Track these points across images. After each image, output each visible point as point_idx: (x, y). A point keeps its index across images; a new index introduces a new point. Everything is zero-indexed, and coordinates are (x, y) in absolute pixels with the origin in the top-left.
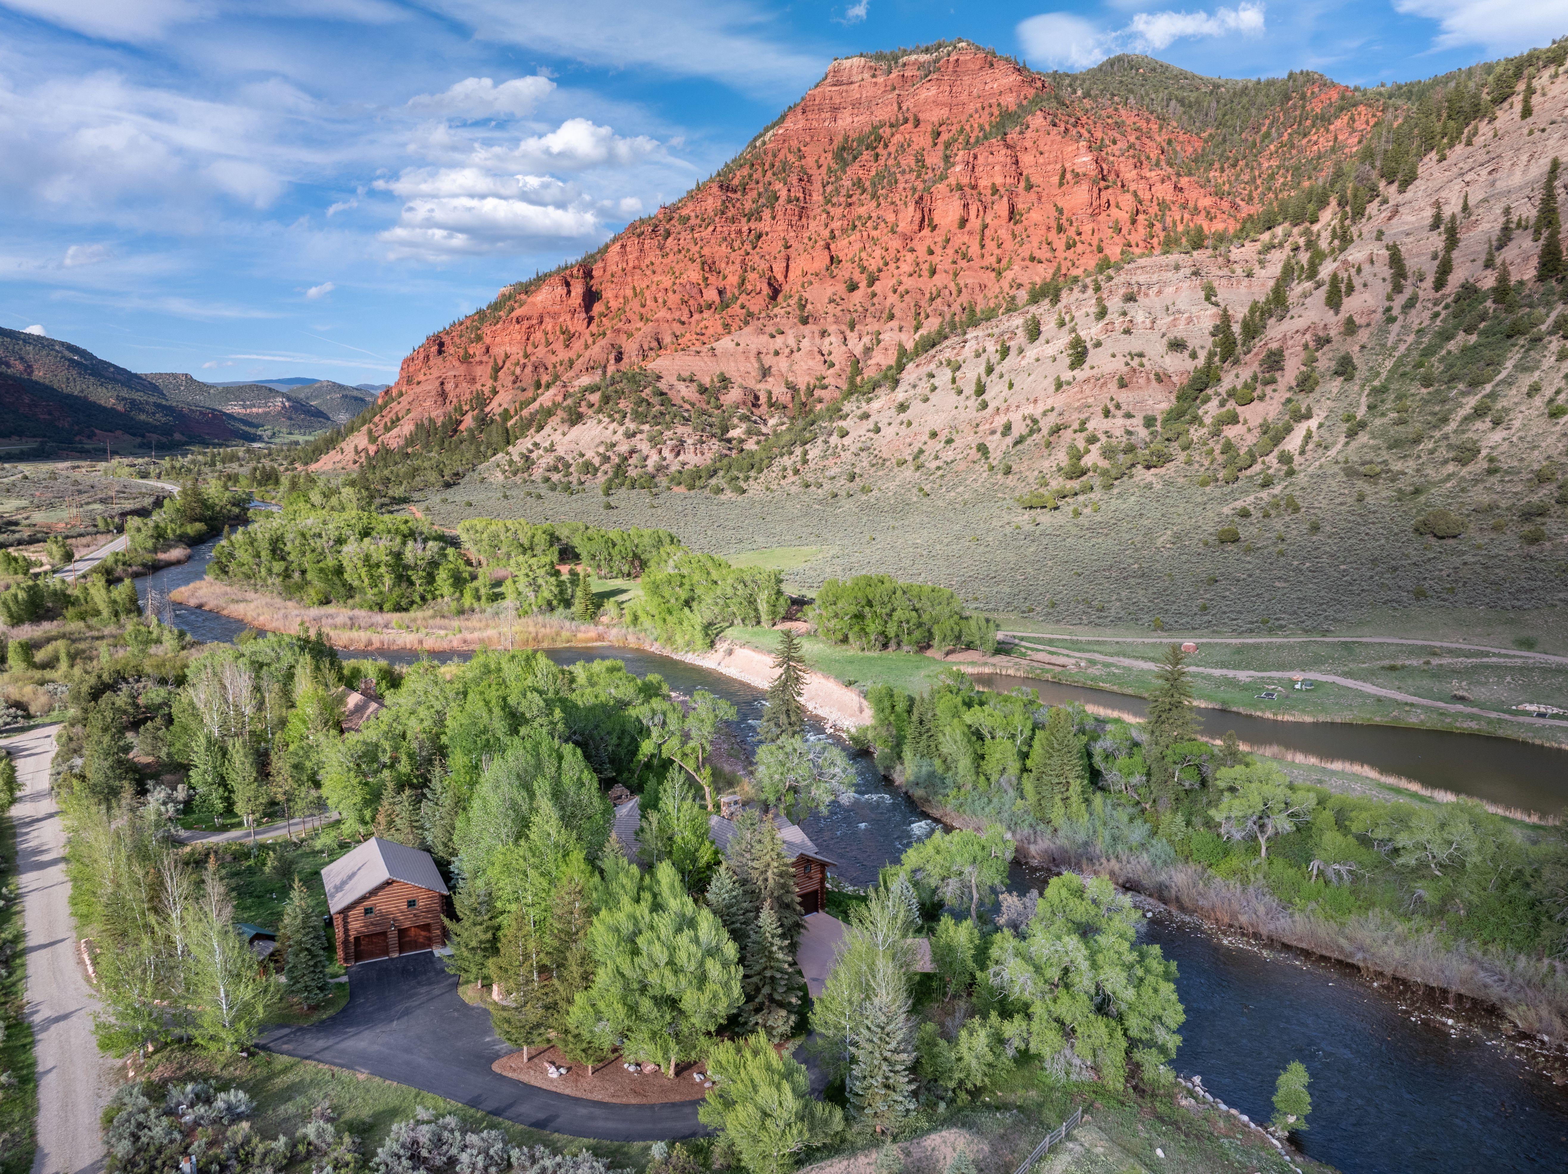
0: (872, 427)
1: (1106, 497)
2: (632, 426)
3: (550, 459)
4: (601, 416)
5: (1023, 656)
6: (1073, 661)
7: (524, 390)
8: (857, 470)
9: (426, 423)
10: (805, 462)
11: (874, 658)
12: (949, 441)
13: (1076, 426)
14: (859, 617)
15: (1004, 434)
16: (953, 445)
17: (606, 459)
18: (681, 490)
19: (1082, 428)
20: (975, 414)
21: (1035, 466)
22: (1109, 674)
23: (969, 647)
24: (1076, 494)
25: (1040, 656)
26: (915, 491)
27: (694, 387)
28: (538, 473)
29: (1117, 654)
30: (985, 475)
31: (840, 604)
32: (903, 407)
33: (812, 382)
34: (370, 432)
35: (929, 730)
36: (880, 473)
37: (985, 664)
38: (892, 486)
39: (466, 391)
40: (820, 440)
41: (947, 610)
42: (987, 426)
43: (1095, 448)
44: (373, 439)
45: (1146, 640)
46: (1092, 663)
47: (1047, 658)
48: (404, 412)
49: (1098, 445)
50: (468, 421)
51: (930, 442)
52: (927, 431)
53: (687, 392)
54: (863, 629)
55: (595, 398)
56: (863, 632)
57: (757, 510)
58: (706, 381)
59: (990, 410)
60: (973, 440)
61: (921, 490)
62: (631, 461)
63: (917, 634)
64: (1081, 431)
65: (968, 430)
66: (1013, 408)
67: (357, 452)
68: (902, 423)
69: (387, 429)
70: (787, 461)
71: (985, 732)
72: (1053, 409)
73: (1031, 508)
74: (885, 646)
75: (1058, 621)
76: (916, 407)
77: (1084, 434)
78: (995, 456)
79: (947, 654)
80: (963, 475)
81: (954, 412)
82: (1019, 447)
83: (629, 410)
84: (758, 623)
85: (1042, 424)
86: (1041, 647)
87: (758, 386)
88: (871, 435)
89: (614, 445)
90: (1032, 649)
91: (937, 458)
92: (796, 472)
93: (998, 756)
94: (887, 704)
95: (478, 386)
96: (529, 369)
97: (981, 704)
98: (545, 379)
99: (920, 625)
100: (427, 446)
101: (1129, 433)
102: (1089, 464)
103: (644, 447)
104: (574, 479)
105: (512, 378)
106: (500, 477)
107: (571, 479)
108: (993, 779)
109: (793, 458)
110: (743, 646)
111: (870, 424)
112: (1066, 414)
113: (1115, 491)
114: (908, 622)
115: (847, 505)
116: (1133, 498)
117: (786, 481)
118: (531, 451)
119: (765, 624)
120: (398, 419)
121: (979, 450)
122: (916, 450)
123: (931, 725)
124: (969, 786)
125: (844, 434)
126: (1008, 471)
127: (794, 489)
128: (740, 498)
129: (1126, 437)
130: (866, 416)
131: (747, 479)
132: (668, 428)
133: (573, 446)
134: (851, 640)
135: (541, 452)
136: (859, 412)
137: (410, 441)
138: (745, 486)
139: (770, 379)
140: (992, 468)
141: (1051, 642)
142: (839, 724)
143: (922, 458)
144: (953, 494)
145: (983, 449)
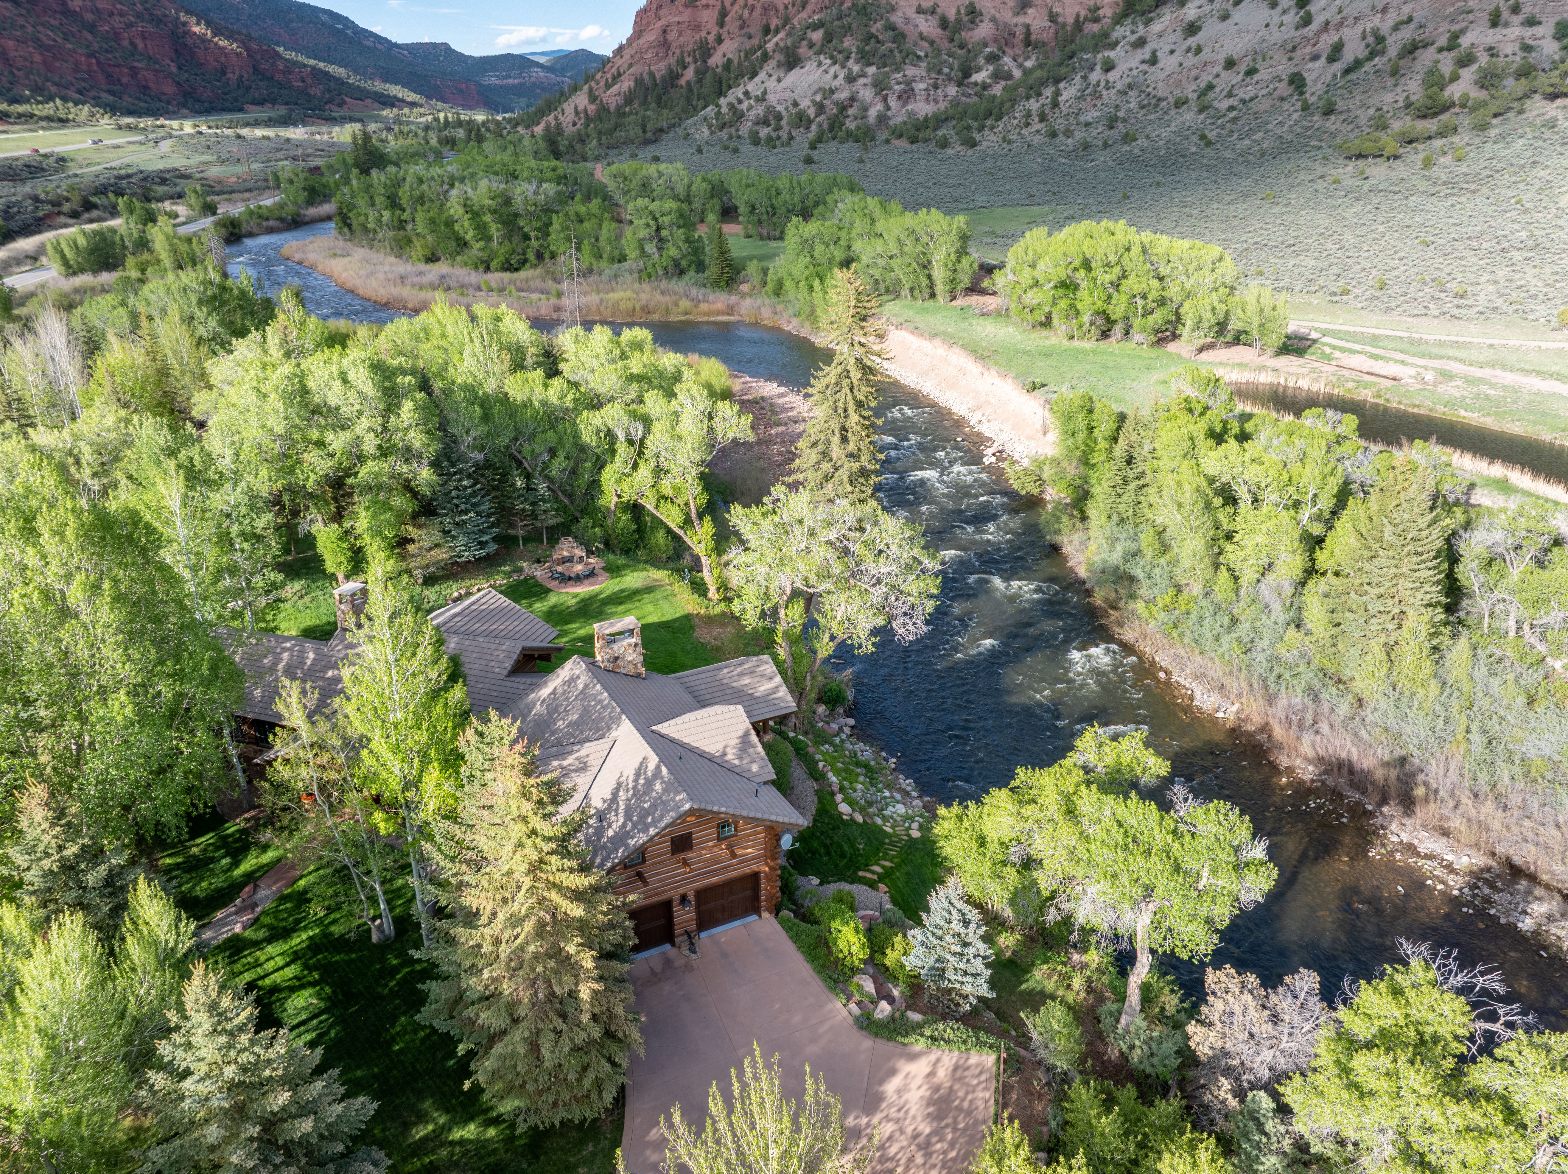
0: (1147, 56)
1: (1477, 141)
2: (856, 69)
3: (759, 110)
4: (822, 57)
5: (1328, 358)
6: (1412, 371)
7: (750, 37)
8: (1121, 114)
9: (646, 77)
10: (1055, 104)
11: (1084, 351)
12: (1251, 72)
13: (1443, 41)
14: (1068, 286)
15: (1331, 59)
16: (1256, 77)
17: (820, 108)
18: (902, 144)
19: (1451, 46)
20: (1293, 33)
21: (1370, 102)
22: (1477, 396)
23: (1236, 341)
24: (1430, 138)
25: (1355, 361)
26: (1195, 138)
27: (934, 21)
28: (745, 129)
29: (1493, 365)
30: (1295, 116)
31: (1041, 266)
32: (1192, 29)
33: (1083, 13)
34: (591, 90)
35: (1141, 475)
36: (1151, 117)
37: (1262, 368)
38: (1165, 133)
39: (690, 40)
40: (1078, 78)
41: (1209, 279)
42: (1309, 49)
43: (1468, 74)
44: (593, 98)
45: (1544, 345)
46: (1447, 376)
47: (1367, 364)
48: (625, 66)
49: (1474, 67)
50: (689, 74)
51: (1224, 74)
52: (1222, 57)
53: (927, 26)
54: (1072, 306)
55: (817, 36)
56: (1074, 311)
57: (988, 165)
58: (951, 14)
59: (1315, 26)
60: (1284, 69)
61: (1203, 137)
62: (850, 112)
63: (1158, 318)
64: (1449, 49)
65: (1279, 57)
66: (1351, 20)
67: (577, 113)
68: (1188, 50)
69: (608, 86)
70: (1033, 105)
71: (1242, 493)
72: (1410, 20)
73: (1360, 156)
74: (1105, 335)
75: (1389, 309)
76: (1210, 30)
77: (1453, 54)
78: (1315, 90)
79: (1201, 350)
80: (1265, 117)
81: (1264, 32)
82: (1353, 76)
83: (854, 49)
84: (933, 295)
85: (1390, 41)
86: (1357, 347)
87: (1016, 20)
88: (1145, 67)
89: (832, 92)
90: (1343, 350)
91: (1230, 95)
92: (1043, 118)
93: (1261, 539)
94: (1081, 423)
95: (703, 34)
96: (758, 11)
97: (1243, 437)
98: (774, 22)
99: (1162, 302)
100: (644, 103)
101: (1527, 48)
102: (1456, 97)
103: (867, 94)
104: (784, 134)
105: (738, 23)
106: (706, 131)
107: (781, 133)
108: (1243, 581)
109: (1042, 100)
110: (900, 326)
111: (1145, 53)
112: (1430, 27)
113: (1493, 132)
114: (1144, 297)
115: (1102, 158)
116: (1521, 142)
117: (1030, 129)
118: (740, 102)
119: (940, 300)
120: (619, 75)
121: (1291, 82)
122: (1203, 85)
123: (1147, 468)
124: (1197, 589)
125: (1109, 67)
126: (1329, 111)
127: (1037, 140)
128: (970, 152)
129: (1521, 54)
130: (1141, 43)
131: (981, 129)
132: (898, 70)
133: (788, 94)
134: (1055, 321)
135: (752, 102)
136: (1134, 38)
137: (629, 99)
138: (977, 137)
139: (1030, 11)
140: (1305, 108)
141: (1375, 340)
142: (1008, 449)
143: (1211, 95)
144: (1247, 142)
145: (1297, 82)
